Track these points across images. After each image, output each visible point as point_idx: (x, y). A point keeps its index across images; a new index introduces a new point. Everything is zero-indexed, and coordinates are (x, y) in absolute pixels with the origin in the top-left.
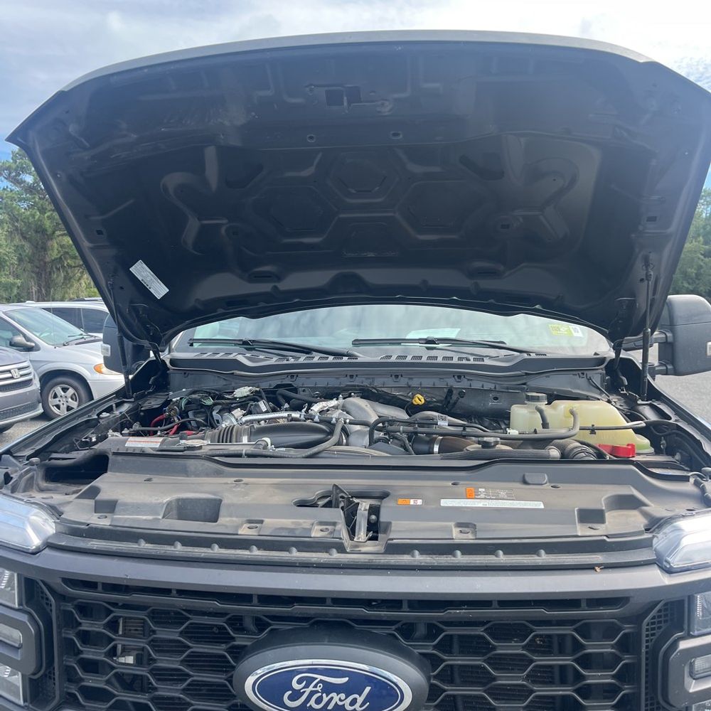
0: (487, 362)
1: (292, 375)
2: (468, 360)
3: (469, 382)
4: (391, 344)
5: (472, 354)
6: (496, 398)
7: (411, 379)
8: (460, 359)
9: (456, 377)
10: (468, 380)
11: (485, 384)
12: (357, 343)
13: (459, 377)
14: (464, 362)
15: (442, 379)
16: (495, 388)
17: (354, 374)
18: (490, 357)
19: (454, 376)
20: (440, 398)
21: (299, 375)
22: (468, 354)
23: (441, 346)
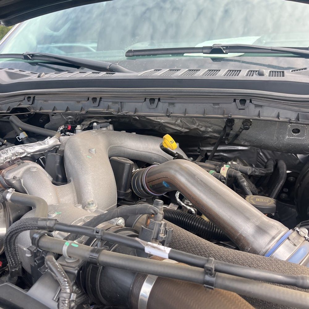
0: (290, 77)
1: (29, 97)
2: (261, 74)
3: (258, 110)
4: (173, 54)
5: (269, 66)
6: (296, 131)
7: (173, 104)
8: (251, 72)
9: (238, 101)
10: (257, 106)
11: (282, 112)
12: (131, 54)
13: (243, 102)
14: (256, 77)
15: (218, 104)
16: (298, 119)
17: (98, 96)
18: (295, 70)
19: (235, 101)
20: (217, 128)
21: (36, 96)
22: (264, 65)
23: (230, 55)
